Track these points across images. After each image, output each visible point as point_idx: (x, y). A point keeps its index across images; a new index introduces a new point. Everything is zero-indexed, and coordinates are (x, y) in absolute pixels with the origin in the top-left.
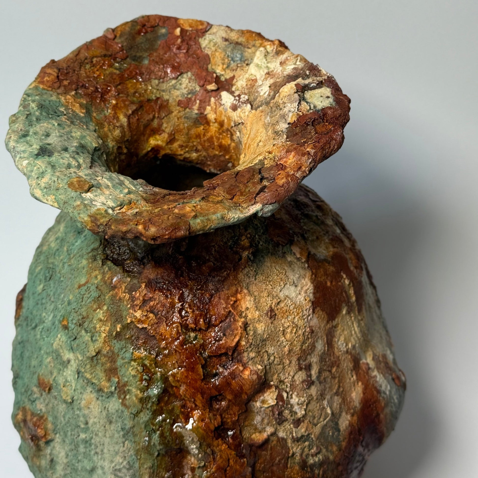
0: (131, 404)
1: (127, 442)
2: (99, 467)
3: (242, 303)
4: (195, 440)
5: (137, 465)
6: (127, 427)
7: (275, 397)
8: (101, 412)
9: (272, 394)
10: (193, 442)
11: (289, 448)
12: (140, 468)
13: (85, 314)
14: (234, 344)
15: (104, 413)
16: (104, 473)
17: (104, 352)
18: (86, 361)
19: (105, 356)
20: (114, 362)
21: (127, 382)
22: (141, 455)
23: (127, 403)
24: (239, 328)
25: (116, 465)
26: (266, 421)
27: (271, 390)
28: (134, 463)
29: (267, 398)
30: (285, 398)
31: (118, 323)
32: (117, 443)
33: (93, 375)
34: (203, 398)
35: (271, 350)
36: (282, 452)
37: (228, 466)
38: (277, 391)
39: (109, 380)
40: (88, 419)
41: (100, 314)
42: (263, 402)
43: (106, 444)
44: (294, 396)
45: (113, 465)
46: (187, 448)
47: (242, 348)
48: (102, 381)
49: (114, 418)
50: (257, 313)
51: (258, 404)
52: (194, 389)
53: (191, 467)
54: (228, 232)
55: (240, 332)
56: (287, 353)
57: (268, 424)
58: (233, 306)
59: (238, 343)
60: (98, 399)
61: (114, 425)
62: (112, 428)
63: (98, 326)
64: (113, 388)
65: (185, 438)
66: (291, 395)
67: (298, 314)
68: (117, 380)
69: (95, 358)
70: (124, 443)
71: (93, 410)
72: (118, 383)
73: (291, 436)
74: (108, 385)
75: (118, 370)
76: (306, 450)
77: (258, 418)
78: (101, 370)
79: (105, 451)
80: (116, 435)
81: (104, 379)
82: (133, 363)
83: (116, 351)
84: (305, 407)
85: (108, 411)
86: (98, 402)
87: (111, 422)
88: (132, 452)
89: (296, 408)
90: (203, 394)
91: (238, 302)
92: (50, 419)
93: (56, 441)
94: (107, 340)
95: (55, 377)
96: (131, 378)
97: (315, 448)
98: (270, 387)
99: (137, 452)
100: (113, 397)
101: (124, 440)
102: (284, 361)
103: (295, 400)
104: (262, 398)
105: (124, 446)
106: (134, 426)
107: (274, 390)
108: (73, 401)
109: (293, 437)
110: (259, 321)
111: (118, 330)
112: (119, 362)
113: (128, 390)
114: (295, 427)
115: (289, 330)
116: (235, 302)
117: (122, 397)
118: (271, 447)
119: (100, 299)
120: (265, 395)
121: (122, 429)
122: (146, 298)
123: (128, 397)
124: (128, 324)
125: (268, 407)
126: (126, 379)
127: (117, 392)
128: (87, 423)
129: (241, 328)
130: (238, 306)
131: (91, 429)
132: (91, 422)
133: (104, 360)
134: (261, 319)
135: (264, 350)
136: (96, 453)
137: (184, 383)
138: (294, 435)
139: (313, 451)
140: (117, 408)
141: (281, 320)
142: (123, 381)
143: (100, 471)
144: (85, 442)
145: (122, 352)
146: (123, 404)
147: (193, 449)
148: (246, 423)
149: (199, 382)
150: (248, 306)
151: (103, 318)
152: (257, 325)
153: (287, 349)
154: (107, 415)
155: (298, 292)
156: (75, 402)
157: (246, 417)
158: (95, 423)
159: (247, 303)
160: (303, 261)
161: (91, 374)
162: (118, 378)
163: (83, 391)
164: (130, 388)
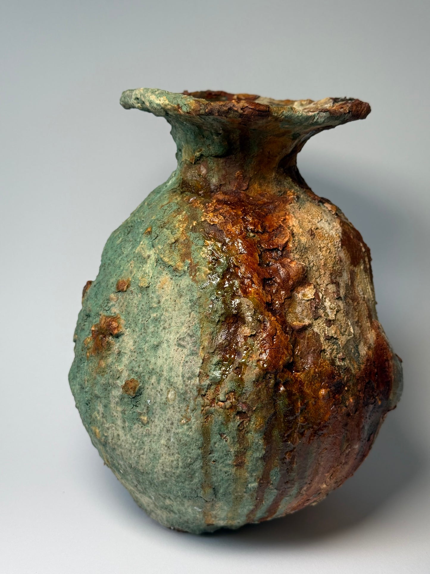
0: (200, 279)
1: (193, 313)
2: (165, 342)
3: (290, 221)
4: (251, 307)
5: (199, 333)
6: (194, 299)
7: (313, 294)
8: (174, 289)
9: (310, 291)
10: (249, 309)
11: (321, 344)
12: (201, 335)
13: (166, 221)
14: (284, 242)
15: (176, 290)
16: (169, 346)
17: (182, 240)
18: (166, 247)
19: (181, 243)
20: (189, 247)
21: (198, 262)
22: (203, 324)
23: (197, 278)
24: (288, 233)
25: (180, 335)
26: (305, 313)
27: (311, 287)
28: (196, 331)
29: (307, 293)
30: (321, 297)
31: (195, 220)
32: (184, 314)
33: (171, 259)
34: (259, 277)
35: (311, 258)
36: (316, 344)
37: (275, 335)
38: (315, 290)
39: (184, 261)
40: (160, 299)
41: (180, 217)
42: (304, 295)
43: (174, 317)
44: (327, 300)
45: (178, 335)
46: (243, 314)
47: (289, 249)
48: (177, 262)
49: (185, 292)
50: (301, 230)
51: (300, 296)
52: (253, 269)
53: (245, 336)
54: (277, 187)
55: (289, 235)
56: (323, 264)
57: (306, 316)
58: (283, 221)
59: (287, 242)
60: (171, 279)
61: (183, 298)
62: (182, 301)
63: (177, 225)
64: (186, 267)
65: (242, 306)
66: (325, 298)
67: (331, 242)
68: (190, 261)
69: (173, 245)
70: (190, 313)
71: (166, 289)
72: (191, 264)
73: (323, 334)
74: (182, 264)
75: (192, 254)
76: (335, 352)
77: (299, 309)
78: (177, 255)
79: (173, 324)
80: (185, 307)
81: (179, 260)
82: (204, 248)
83: (191, 239)
84: (335, 313)
85: (180, 287)
86: (172, 281)
87: (181, 296)
88: (197, 321)
89: (328, 310)
90: (259, 274)
91: (287, 220)
92: (123, 317)
93: (125, 335)
94: (184, 233)
95: (135, 275)
96: (202, 260)
97: (341, 354)
98: (310, 284)
99: (201, 320)
100: (185, 275)
101: (190, 310)
102: (320, 270)
103: (327, 304)
104: (303, 291)
105: (190, 317)
106: (200, 297)
107: (313, 287)
108: (149, 287)
109: (325, 334)
110: (302, 235)
111: (194, 224)
112: (193, 247)
113: (199, 268)
114: (327, 326)
115: (324, 249)
116: (285, 219)
117: (193, 274)
118: (308, 337)
119: (179, 210)
120: (306, 290)
121: (190, 300)
122: (216, 208)
123: (198, 274)
124: (202, 222)
125: (308, 301)
126: (198, 260)
127: (188, 271)
128: (159, 302)
129: (290, 233)
130: (286, 222)
131: (162, 307)
132: (163, 300)
133: (180, 247)
134: (304, 234)
135: (305, 256)
136: (164, 328)
137: (244, 264)
138: (326, 333)
139: (339, 355)
140: (188, 283)
141: (319, 241)
142: (195, 262)
143: (165, 345)
144: (156, 320)
145: (196, 240)
146: (194, 280)
147: (248, 316)
148: (290, 310)
149: (256, 265)
150: (294, 224)
151: (181, 219)
152: (301, 238)
153: (322, 262)
154: (178, 290)
155: (330, 228)
156: (150, 287)
157: (290, 304)
158: (166, 300)
159: (293, 222)
160: (333, 213)
161: (169, 258)
162: (191, 260)
163: (159, 276)
164: (200, 267)
